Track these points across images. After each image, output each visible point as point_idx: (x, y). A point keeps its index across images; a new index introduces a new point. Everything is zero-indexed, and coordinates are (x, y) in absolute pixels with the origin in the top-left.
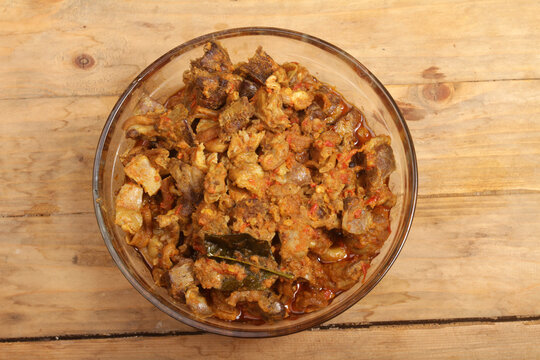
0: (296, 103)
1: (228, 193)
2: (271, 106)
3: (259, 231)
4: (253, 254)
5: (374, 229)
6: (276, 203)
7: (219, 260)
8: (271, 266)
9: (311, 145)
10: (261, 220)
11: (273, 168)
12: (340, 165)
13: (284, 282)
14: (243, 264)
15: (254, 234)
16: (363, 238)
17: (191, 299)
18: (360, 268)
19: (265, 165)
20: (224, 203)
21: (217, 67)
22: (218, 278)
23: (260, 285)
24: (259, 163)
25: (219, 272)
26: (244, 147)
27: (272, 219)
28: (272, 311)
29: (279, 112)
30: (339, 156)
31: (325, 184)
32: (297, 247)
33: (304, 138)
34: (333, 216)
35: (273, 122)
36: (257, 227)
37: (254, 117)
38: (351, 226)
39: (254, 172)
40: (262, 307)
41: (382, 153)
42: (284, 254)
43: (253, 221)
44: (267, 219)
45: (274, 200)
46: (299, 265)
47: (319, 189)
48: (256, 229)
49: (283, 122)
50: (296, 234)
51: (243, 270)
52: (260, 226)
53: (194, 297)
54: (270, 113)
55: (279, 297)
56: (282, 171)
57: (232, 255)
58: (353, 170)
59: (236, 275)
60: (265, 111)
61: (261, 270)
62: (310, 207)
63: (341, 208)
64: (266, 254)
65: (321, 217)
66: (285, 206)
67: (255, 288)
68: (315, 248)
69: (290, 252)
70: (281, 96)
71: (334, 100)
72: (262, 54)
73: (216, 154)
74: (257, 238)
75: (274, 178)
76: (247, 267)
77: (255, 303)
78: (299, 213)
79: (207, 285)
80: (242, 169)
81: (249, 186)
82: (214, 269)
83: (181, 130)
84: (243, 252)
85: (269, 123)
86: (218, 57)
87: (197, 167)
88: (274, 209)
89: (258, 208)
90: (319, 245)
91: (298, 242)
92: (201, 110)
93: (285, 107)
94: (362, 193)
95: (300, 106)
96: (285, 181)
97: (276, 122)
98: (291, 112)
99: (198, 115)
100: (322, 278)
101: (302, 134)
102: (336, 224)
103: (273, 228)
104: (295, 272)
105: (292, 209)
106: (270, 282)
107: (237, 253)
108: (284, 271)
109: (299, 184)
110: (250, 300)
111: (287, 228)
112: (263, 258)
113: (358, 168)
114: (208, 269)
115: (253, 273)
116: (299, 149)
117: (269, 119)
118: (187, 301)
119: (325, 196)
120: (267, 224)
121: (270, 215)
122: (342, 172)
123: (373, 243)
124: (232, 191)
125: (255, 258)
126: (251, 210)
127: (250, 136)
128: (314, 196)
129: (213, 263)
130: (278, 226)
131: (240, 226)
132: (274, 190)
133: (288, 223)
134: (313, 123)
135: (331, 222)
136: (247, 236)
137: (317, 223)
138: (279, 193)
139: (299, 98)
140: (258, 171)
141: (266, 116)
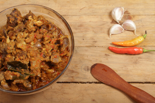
0: (37, 24)
1: (15, 50)
2: (29, 25)
3: (24, 61)
4: (22, 68)
5: (62, 62)
6: (29, 53)
7: (12, 71)
8: (28, 72)
9: (43, 37)
10: (24, 57)
11: (29, 42)
12: (51, 43)
13: (32, 77)
14: (19, 72)
15: (22, 62)
16: (58, 65)
17: (3, 83)
18: (57, 74)
19: (26, 41)
20: (14, 53)
21: (16, 15)
22: (11, 77)
23: (24, 78)
24: (25, 41)
25: (12, 75)
26: (21, 37)
27: (28, 58)
28: (28, 86)
29: (32, 26)
30: (51, 40)
31: (46, 47)
32: (35, 66)
33: (40, 35)
34: (48, 57)
35: (30, 29)
36: (23, 60)
37: (25, 29)
38: (54, 60)
39: (23, 43)
40: (25, 85)
41: (65, 40)
42: (32, 68)
43: (22, 58)
44: (26, 57)
45: (29, 52)
46: (36, 72)
47: (44, 49)
48: (22, 60)
49: (33, 29)
50: (35, 62)
51: (19, 74)
52: (24, 59)
53: (4, 83)
54: (29, 27)
55: (31, 83)
56: (32, 43)
57: (15, 69)
58: (56, 45)
59: (16, 75)
60: (28, 26)
61: (25, 74)
62: (41, 54)
63: (51, 55)
64: (26, 69)
65: (44, 57)
66: (32, 53)
67: (22, 79)
68: (43, 68)
69: (33, 68)
70: (33, 22)
71: (53, 26)
72: (31, 13)
73: (13, 40)
74: (23, 63)
75: (30, 46)
76: (20, 73)
77: (22, 84)
78: (37, 56)
79: (8, 79)
80: (19, 42)
81: (21, 47)
82: (10, 74)
83: (2, 32)
84: (19, 68)
85: (29, 30)
86: (16, 13)
87: (7, 43)
88: (29, 54)
89: (23, 54)
90: (44, 67)
91: (35, 64)
92: (9, 27)
93: (34, 25)
94: (59, 52)
95: (39, 25)
96: (33, 47)
97: (31, 29)
98: (36, 27)
99: (9, 29)
100: (45, 78)
101: (40, 34)
102: (49, 60)
103: (28, 60)
104: (35, 74)
105: (34, 54)
106: (27, 77)
107: (17, 68)
108: (32, 74)
109: (38, 47)
110: (20, 83)
111: (32, 60)
112: (25, 70)
113: (58, 45)
114: (8, 74)
115: (22, 74)
116: (39, 38)
117: (29, 28)
118: (1, 84)
119: (46, 51)
120: (26, 59)
121: (27, 56)
122: (52, 44)
123: (61, 67)
124: (16, 50)
125: (23, 70)
126: (21, 54)
127: (24, 34)
128: (42, 51)
129: (10, 72)
130: (30, 60)
131: (17, 59)
132: (29, 49)
133: (33, 59)
134: (43, 30)
135: (47, 59)
136: (19, 62)
137: (43, 59)
138: (31, 50)
139: (39, 23)
140: (24, 43)
141: (28, 28)
